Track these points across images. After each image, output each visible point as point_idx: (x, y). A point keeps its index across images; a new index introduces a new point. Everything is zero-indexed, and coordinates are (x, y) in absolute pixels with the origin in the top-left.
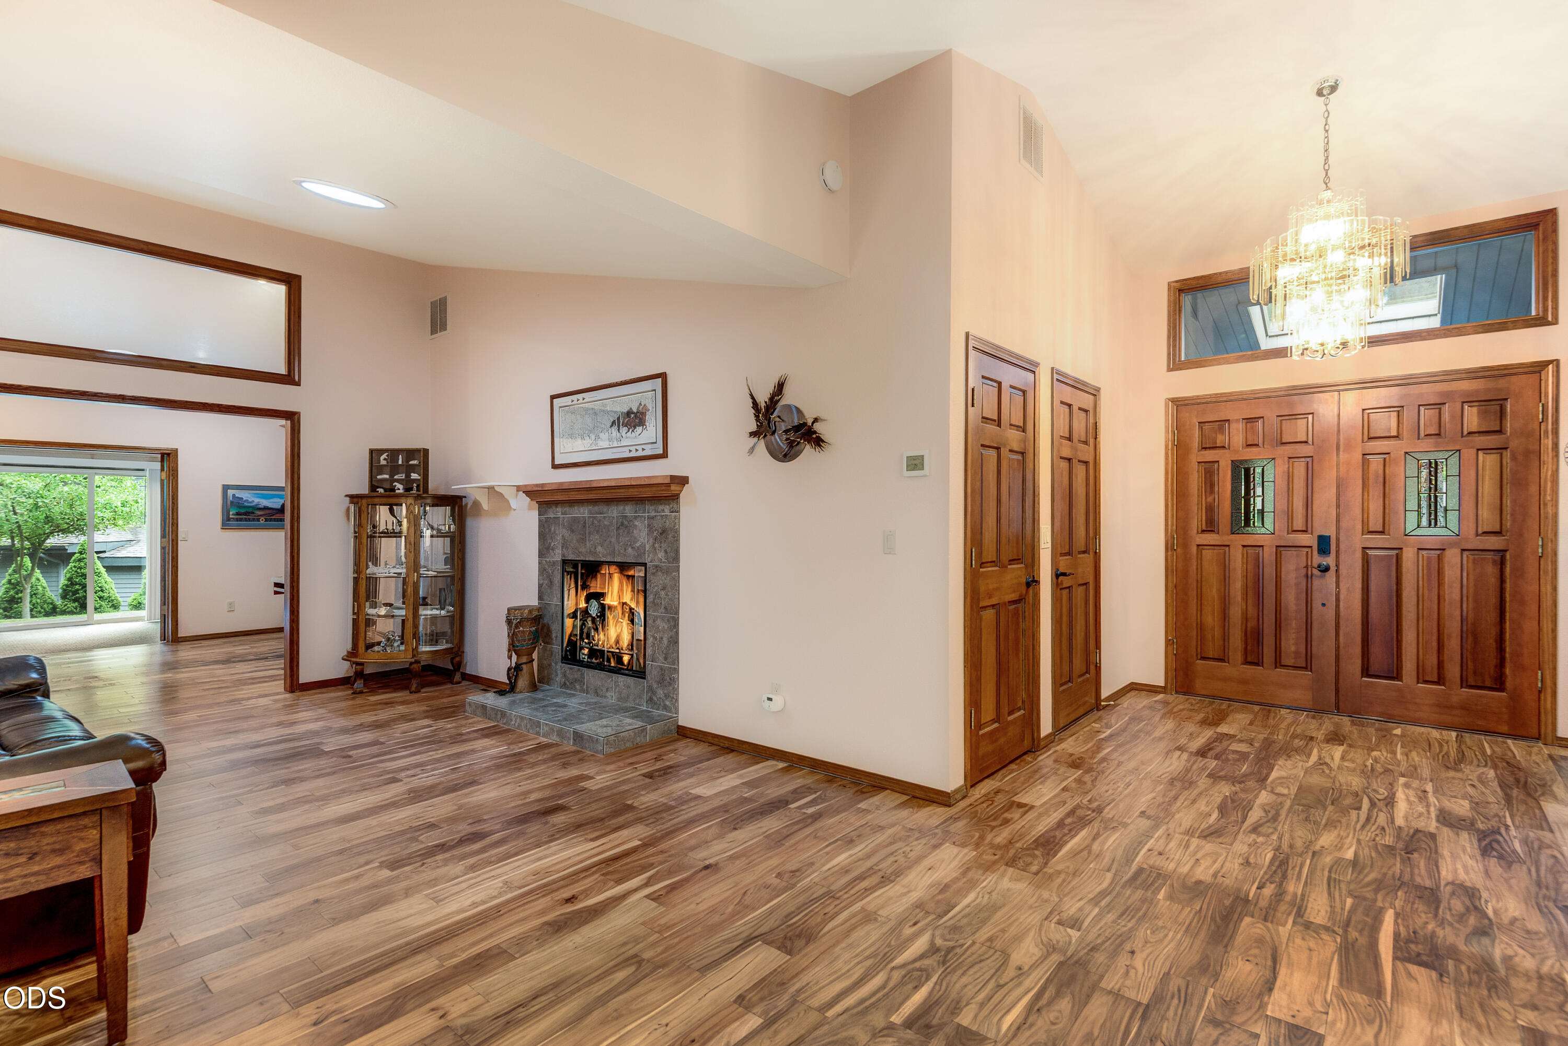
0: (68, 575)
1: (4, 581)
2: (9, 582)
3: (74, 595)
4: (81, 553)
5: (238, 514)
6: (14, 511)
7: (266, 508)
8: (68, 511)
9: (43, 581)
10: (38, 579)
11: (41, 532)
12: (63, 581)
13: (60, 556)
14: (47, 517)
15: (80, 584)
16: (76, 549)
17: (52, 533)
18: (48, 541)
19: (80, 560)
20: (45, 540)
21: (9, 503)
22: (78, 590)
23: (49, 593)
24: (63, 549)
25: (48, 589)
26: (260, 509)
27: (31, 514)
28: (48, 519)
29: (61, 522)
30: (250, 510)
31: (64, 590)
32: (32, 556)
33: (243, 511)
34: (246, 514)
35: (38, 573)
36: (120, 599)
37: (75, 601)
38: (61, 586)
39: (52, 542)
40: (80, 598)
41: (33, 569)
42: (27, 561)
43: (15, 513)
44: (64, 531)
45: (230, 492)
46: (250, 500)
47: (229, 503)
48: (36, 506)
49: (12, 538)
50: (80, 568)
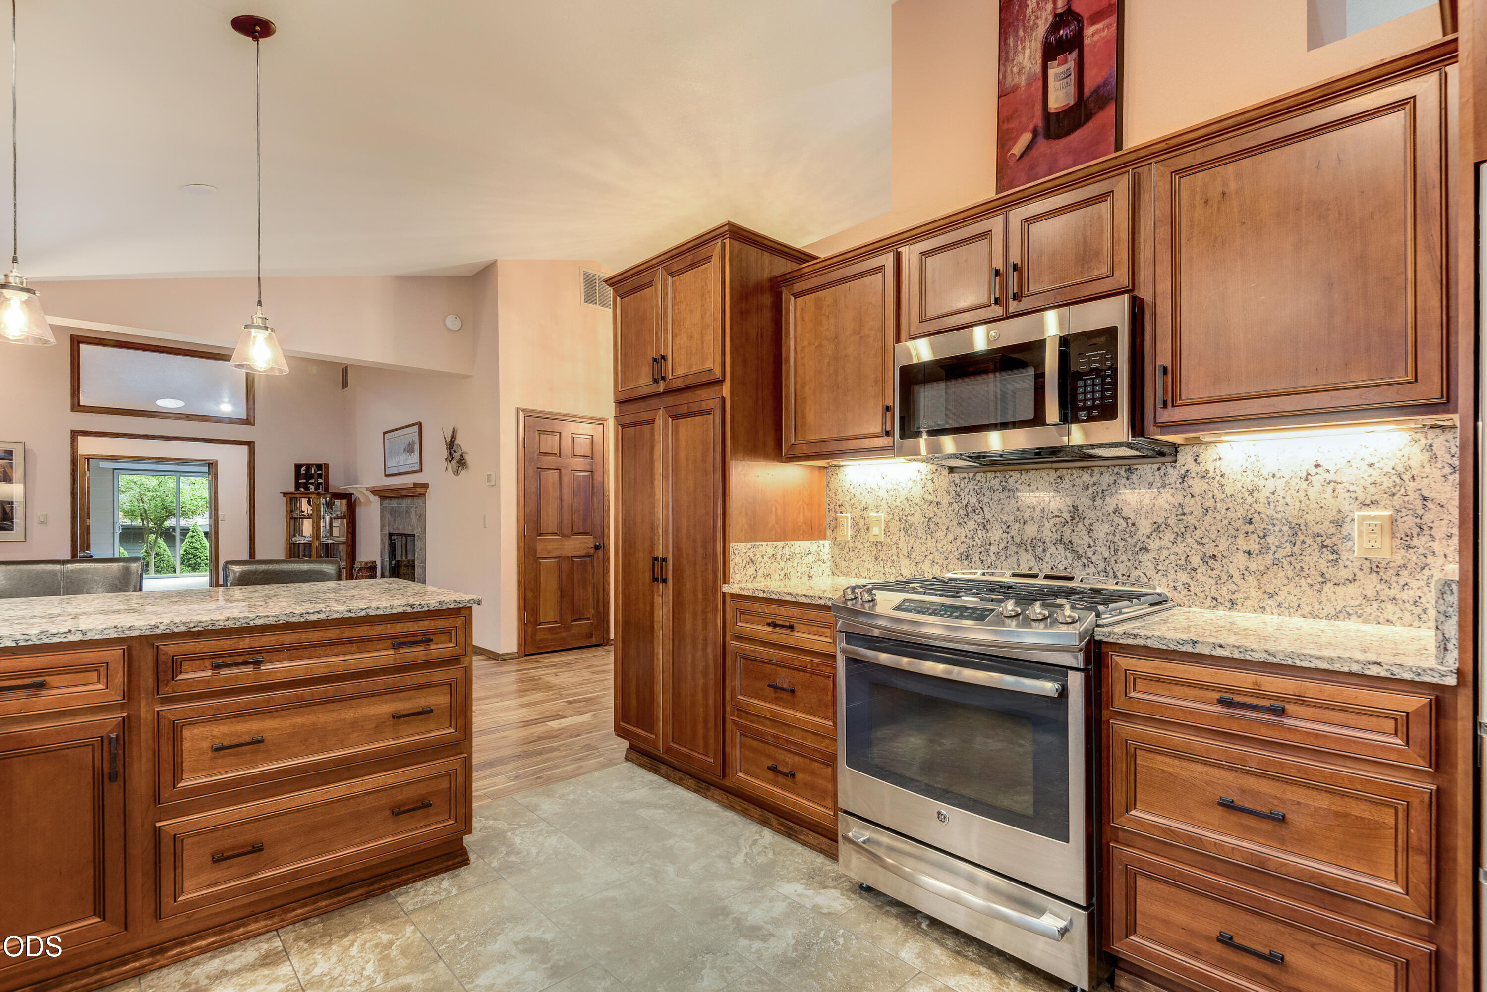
0: (184, 548)
8: (175, 501)
11: (161, 515)
17: (168, 516)
18: (166, 522)
19: (192, 537)
20: (163, 521)
21: (138, 495)
27: (152, 503)
28: (163, 507)
29: (173, 509)
31: (182, 558)
43: (142, 502)
44: (176, 515)
48: (155, 497)
50: (192, 543)
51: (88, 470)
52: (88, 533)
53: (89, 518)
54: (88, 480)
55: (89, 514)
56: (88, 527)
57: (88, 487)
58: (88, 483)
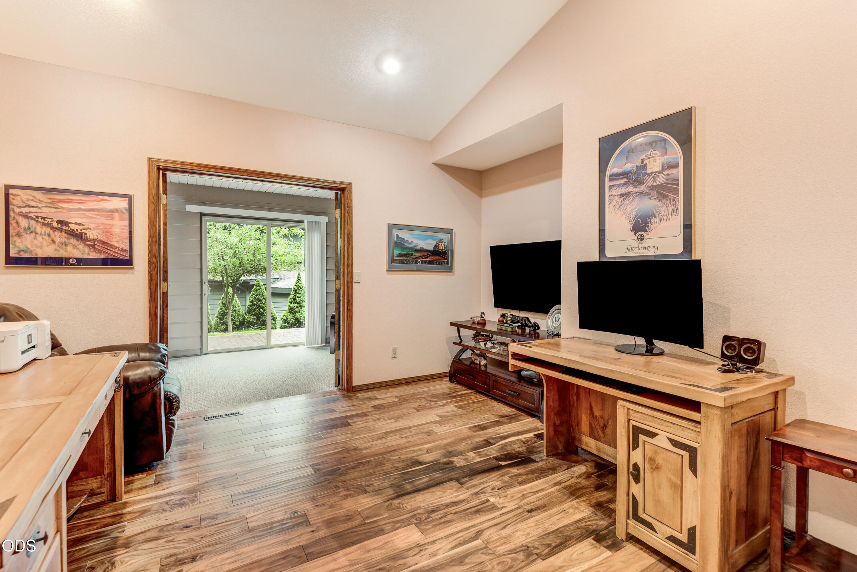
0: (251, 299)
1: (220, 302)
2: (222, 303)
3: (254, 311)
4: (257, 286)
5: (401, 255)
6: (223, 259)
7: (422, 250)
8: (252, 258)
9: (238, 302)
10: (236, 301)
11: (237, 273)
12: (248, 303)
13: (246, 287)
14: (240, 263)
15: (256, 305)
16: (255, 283)
17: (243, 273)
18: (241, 278)
19: (256, 290)
20: (240, 278)
21: (220, 253)
22: (256, 308)
23: (241, 310)
24: (247, 282)
25: (241, 307)
26: (417, 251)
27: (232, 260)
28: (241, 264)
29: (247, 266)
30: (410, 251)
31: (249, 308)
32: (233, 287)
33: (404, 252)
34: (407, 255)
35: (236, 298)
36: (276, 314)
37: (254, 315)
38: (247, 305)
39: (243, 278)
40: (257, 314)
41: (233, 294)
42: (230, 290)
43: (224, 260)
44: (249, 272)
45: (395, 232)
46: (410, 241)
47: (393, 242)
48: (235, 254)
49: (222, 276)
50: (257, 295)
51: (165, 192)
52: (165, 305)
53: (166, 280)
54: (165, 210)
55: (166, 272)
56: (165, 296)
57: (165, 224)
58: (165, 215)
